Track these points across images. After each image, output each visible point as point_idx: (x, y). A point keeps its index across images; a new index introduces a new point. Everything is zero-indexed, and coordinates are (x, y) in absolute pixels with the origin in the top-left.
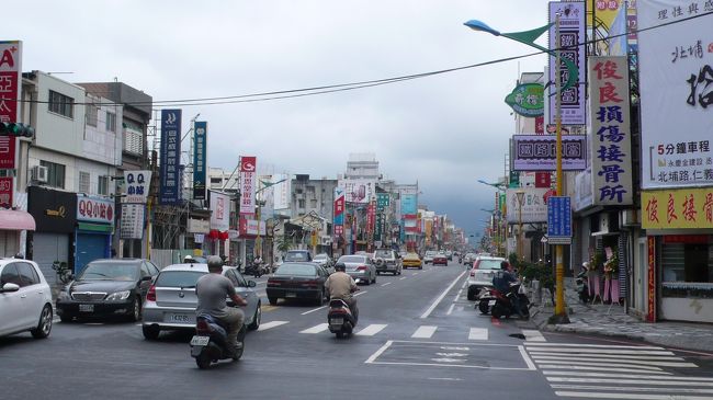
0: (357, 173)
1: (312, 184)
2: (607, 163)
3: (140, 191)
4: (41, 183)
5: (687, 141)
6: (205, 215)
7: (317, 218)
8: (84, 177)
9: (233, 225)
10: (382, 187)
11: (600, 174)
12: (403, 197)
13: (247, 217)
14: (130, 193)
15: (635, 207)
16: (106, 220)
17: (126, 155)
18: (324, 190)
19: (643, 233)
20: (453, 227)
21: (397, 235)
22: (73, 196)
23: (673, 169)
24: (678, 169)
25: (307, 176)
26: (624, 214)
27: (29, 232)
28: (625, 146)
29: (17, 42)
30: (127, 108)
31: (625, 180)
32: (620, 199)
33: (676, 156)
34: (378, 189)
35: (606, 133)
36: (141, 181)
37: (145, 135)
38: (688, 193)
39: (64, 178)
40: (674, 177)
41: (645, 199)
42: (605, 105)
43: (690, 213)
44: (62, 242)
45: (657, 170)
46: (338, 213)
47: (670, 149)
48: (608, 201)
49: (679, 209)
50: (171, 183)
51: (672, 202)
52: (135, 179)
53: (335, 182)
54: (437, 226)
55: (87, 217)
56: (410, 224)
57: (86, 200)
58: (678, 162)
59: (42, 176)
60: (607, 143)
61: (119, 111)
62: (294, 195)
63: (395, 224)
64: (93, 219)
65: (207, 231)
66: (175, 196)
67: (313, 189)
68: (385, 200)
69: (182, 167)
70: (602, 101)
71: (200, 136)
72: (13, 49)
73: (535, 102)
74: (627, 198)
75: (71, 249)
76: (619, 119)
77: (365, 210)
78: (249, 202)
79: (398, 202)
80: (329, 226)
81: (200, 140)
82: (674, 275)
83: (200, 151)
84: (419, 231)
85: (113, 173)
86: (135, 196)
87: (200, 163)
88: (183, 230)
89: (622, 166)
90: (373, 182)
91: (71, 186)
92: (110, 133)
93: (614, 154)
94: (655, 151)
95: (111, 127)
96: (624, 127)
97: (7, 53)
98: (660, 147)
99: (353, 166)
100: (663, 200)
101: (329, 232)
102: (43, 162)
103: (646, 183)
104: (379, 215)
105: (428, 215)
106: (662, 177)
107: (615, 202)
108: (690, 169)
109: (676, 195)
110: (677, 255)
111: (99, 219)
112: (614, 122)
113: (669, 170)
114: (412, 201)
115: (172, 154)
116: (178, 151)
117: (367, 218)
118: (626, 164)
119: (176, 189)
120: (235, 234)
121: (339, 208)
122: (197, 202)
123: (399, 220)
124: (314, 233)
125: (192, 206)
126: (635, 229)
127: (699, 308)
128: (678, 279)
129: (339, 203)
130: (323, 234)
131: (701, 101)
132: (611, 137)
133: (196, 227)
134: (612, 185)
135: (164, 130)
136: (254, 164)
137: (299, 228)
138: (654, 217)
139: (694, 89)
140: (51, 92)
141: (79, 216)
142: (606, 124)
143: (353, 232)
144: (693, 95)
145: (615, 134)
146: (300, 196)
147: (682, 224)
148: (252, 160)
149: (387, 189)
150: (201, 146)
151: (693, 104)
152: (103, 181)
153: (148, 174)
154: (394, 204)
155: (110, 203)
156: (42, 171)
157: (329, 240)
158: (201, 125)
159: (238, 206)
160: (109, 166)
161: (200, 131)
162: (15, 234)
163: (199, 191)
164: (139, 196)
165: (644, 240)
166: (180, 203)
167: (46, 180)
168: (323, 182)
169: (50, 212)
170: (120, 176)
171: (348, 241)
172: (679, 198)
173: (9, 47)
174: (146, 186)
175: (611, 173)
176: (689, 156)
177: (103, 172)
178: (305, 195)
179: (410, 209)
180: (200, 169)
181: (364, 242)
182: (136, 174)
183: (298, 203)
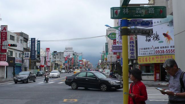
0: (67, 50)
1: (57, 53)
2: (132, 51)
3: (28, 57)
4: (9, 55)
5: (146, 48)
6: (39, 62)
7: (61, 62)
8: (16, 53)
9: (45, 64)
10: (74, 54)
11: (130, 53)
12: (79, 56)
13: (47, 62)
14: (26, 57)
15: (137, 59)
16: (20, 63)
17: (24, 49)
18: (60, 55)
19: (138, 64)
20: (90, 63)
21: (78, 65)
22: (14, 58)
23: (144, 52)
24: (144, 53)
25: (56, 51)
26: (135, 61)
27: (6, 66)
28: (135, 48)
29: (7, 26)
30: (24, 38)
31: (135, 55)
32: (134, 58)
33: (144, 50)
34: (73, 54)
35: (131, 46)
36: (28, 54)
37: (27, 44)
38: (146, 57)
39: (12, 54)
40: (144, 54)
41: (138, 58)
42: (131, 41)
43: (146, 60)
44: (12, 68)
45: (141, 53)
46: (66, 60)
47: (143, 49)
48: (132, 58)
49: (144, 60)
50: (33, 55)
51: (143, 58)
52: (27, 54)
53: (63, 53)
54: (86, 63)
55: (17, 63)
56: (81, 62)
57: (17, 59)
58: (144, 51)
59: (9, 54)
60: (132, 48)
61: (23, 39)
62: (53, 56)
63: (77, 63)
64: (18, 63)
65: (40, 65)
66: (34, 57)
67: (58, 54)
68: (75, 57)
69: (36, 51)
70: (130, 40)
71: (38, 44)
72: (6, 27)
73: (114, 37)
74: (135, 58)
75: (14, 70)
76: (134, 43)
77: (71, 59)
78: (48, 58)
79: (78, 57)
80: (64, 63)
81: (39, 45)
82: (144, 72)
83: (39, 47)
84: (83, 64)
85: (21, 53)
86: (27, 58)
87: (39, 50)
88: (35, 65)
89: (134, 52)
90: (72, 53)
91: (14, 56)
92: (21, 44)
93: (133, 50)
94: (140, 49)
95: (21, 43)
96: (135, 45)
97: (4, 28)
98: (141, 49)
99: (66, 49)
100: (142, 58)
101: (64, 65)
102: (9, 51)
103: (139, 55)
104: (74, 61)
105: (84, 60)
106: (141, 54)
107: (133, 58)
108: (146, 53)
109: (144, 57)
110: (144, 68)
111: (19, 63)
112: (133, 44)
113: (142, 53)
114: (81, 57)
115: (34, 48)
116: (35, 47)
117: (72, 61)
118: (135, 52)
119: (34, 56)
120: (45, 66)
121: (66, 59)
122: (38, 59)
123: (78, 61)
124: (61, 65)
125: (37, 60)
126: (137, 63)
127: (148, 78)
128: (145, 72)
129: (66, 58)
130: (63, 65)
131: (148, 40)
132: (132, 47)
133: (38, 64)
134: (132, 55)
135: (31, 43)
136: (49, 50)
137: (57, 64)
138: (140, 61)
139: (147, 38)
140: (10, 35)
141: (16, 62)
142: (131, 44)
143: (69, 65)
144: (147, 39)
145: (133, 46)
146: (54, 56)
147: (145, 62)
148: (49, 49)
149: (75, 54)
150: (39, 46)
151: (147, 41)
152: (20, 54)
153: (29, 53)
154: (77, 58)
155: (21, 59)
156: (9, 53)
157: (64, 67)
158: (39, 41)
159: (45, 59)
160: (21, 51)
161: (39, 43)
162: (4, 67)
163: (39, 56)
164: (28, 58)
165: (138, 65)
166: (35, 59)
167: (10, 55)
168: (60, 53)
169: (10, 62)
170: (23, 53)
171: (68, 67)
172: (145, 58)
173: (5, 27)
174: (29, 55)
175: (132, 53)
176: (146, 50)
177: (19, 52)
178: (56, 56)
179: (80, 59)
180: (39, 51)
181: (71, 67)
182: (27, 53)
183: (54, 58)
